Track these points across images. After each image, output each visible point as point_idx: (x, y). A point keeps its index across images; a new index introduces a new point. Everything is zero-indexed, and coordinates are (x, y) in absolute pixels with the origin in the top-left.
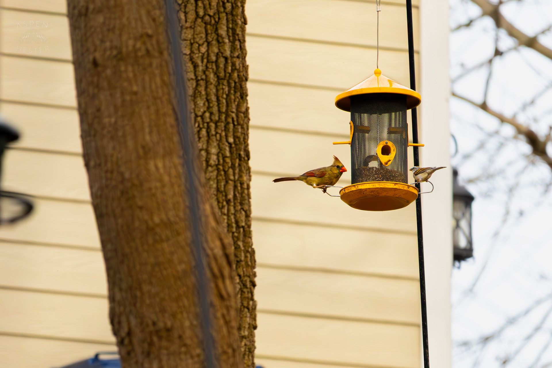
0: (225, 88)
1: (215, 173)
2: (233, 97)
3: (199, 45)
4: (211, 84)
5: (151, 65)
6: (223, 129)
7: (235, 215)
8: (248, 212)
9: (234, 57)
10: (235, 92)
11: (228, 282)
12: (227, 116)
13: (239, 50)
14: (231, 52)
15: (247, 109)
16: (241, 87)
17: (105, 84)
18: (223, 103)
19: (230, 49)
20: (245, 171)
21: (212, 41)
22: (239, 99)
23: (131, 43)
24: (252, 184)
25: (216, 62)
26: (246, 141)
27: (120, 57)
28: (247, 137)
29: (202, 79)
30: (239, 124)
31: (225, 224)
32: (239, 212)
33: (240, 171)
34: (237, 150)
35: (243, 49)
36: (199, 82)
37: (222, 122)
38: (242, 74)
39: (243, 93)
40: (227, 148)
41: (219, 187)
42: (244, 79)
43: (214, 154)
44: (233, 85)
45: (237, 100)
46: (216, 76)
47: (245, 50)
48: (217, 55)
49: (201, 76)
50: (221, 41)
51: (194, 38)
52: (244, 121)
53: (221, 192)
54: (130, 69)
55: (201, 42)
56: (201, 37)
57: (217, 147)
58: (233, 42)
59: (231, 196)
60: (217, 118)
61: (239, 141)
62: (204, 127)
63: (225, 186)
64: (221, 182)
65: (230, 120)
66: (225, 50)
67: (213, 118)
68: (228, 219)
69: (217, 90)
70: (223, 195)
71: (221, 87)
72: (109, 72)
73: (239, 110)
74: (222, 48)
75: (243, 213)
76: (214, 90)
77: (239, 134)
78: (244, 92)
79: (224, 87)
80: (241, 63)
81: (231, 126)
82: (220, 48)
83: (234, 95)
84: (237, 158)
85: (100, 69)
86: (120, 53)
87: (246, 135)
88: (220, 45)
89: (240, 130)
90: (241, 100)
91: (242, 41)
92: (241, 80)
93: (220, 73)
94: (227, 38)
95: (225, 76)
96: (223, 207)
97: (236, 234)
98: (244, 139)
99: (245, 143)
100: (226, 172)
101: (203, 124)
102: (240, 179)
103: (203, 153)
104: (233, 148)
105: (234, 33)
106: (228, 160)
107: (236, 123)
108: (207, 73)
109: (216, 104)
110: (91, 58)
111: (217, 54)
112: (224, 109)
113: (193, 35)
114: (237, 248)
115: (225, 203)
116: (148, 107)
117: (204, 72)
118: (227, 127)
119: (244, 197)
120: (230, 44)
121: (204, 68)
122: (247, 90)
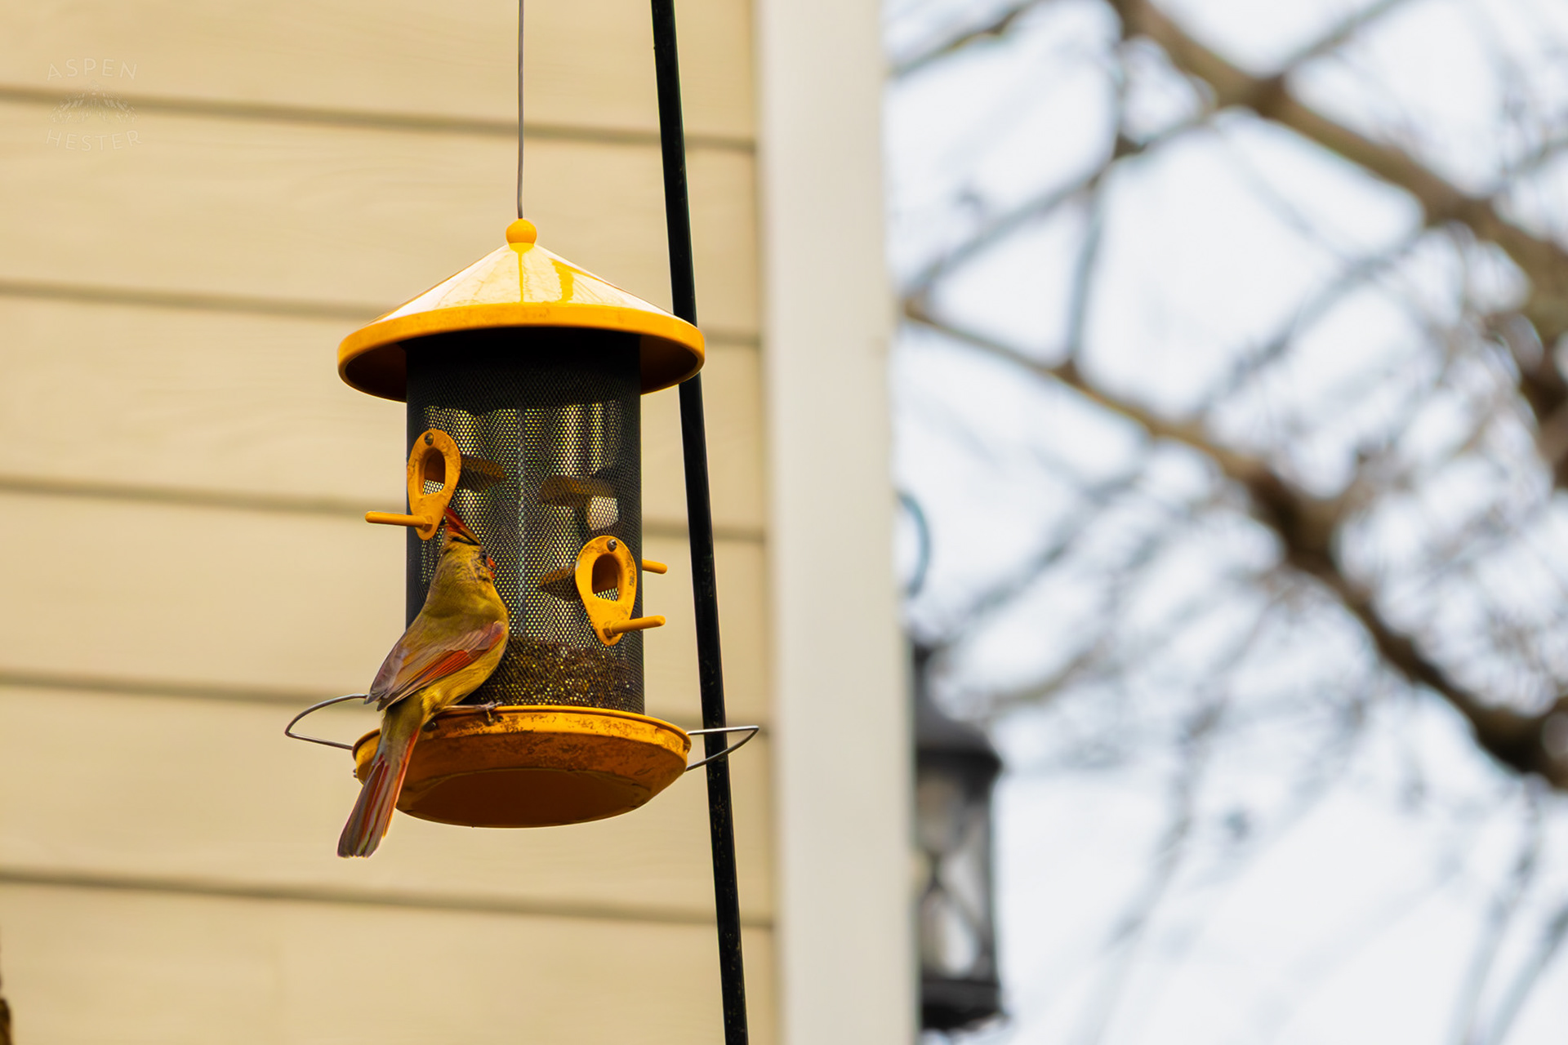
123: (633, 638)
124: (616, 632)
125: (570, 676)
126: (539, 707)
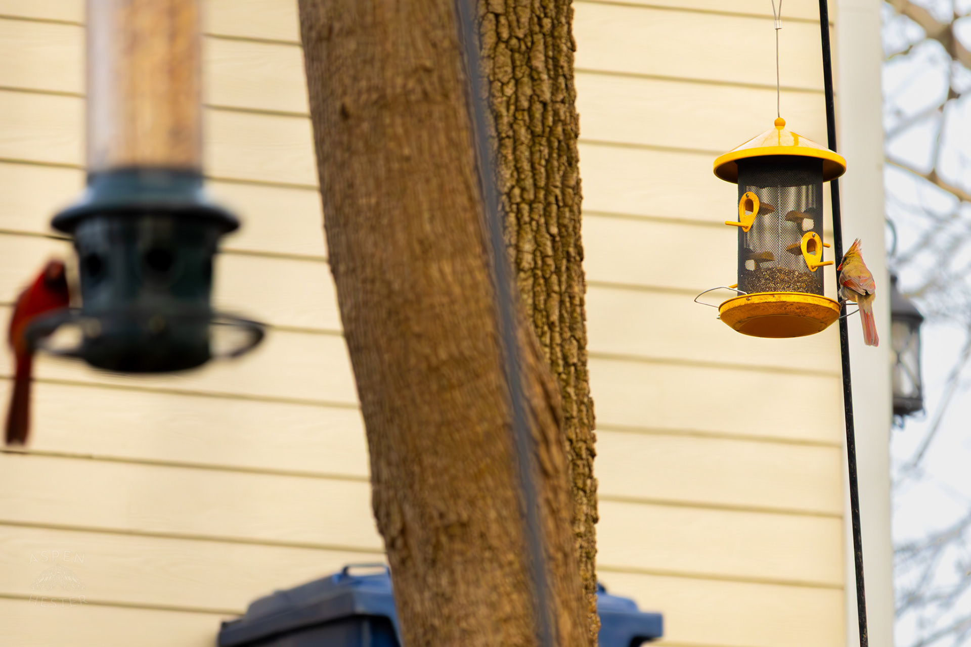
0: (544, 150)
1: (531, 281)
2: (556, 163)
3: (503, 84)
4: (522, 143)
5: (430, 114)
6: (542, 212)
7: (562, 346)
8: (582, 341)
9: (557, 102)
10: (559, 156)
11: (554, 450)
12: (548, 192)
13: (565, 91)
14: (553, 94)
15: (578, 182)
16: (569, 148)
17: (360, 145)
18: (541, 173)
19: (550, 90)
20: (576, 278)
21: (523, 77)
22: (566, 167)
23: (399, 81)
24: (587, 298)
25: (530, 109)
26: (577, 230)
27: (383, 103)
28: (578, 225)
29: (508, 137)
30: (565, 205)
31: (547, 361)
32: (568, 342)
33: (569, 277)
34: (563, 245)
35: (569, 89)
36: (503, 142)
37: (540, 202)
38: (569, 128)
39: (572, 158)
40: (549, 243)
41: (537, 303)
42: (573, 135)
43: (527, 252)
44: (556, 144)
45: (563, 168)
46: (529, 131)
47: (574, 90)
48: (531, 100)
49: (507, 132)
50: (536, 77)
51: (495, 74)
52: (573, 200)
53: (540, 311)
54: (398, 121)
55: (505, 79)
56: (506, 72)
57: (533, 242)
58: (554, 79)
59: (555, 317)
60: (532, 197)
61: (567, 231)
62: (512, 211)
63: (546, 301)
64: (539, 296)
65: (552, 199)
66: (543, 91)
67: (526, 196)
68: (551, 353)
69: (532, 153)
70: (542, 316)
71: (537, 148)
72: (365, 126)
73: (566, 183)
74: (538, 89)
75: (575, 342)
76: (527, 154)
77: (566, 221)
78: (574, 155)
79: (542, 148)
80: (568, 110)
81: (554, 207)
82: (535, 88)
83: (558, 160)
84: (563, 258)
85: (352, 122)
86: (383, 97)
87: (577, 222)
88: (535, 83)
89: (567, 214)
90: (568, 169)
91: (568, 76)
92: (568, 137)
93: (535, 127)
94: (545, 72)
95: (543, 131)
96: (543, 334)
97: (564, 376)
98: (575, 228)
99: (575, 234)
100: (547, 280)
101: (510, 207)
102: (569, 290)
103: (512, 252)
104: (557, 242)
105: (557, 66)
106: (550, 261)
107: (561, 204)
108: (515, 127)
109: (530, 174)
110: (338, 105)
111: (531, 97)
112: (542, 183)
113: (493, 69)
114: (566, 396)
115: (546, 328)
116: (428, 181)
117: (511, 126)
118: (548, 209)
119: (576, 318)
120: (551, 81)
121: (511, 119)
122: (577, 152)
123: (821, 269)
124: (815, 267)
125: (799, 282)
126: (788, 292)
